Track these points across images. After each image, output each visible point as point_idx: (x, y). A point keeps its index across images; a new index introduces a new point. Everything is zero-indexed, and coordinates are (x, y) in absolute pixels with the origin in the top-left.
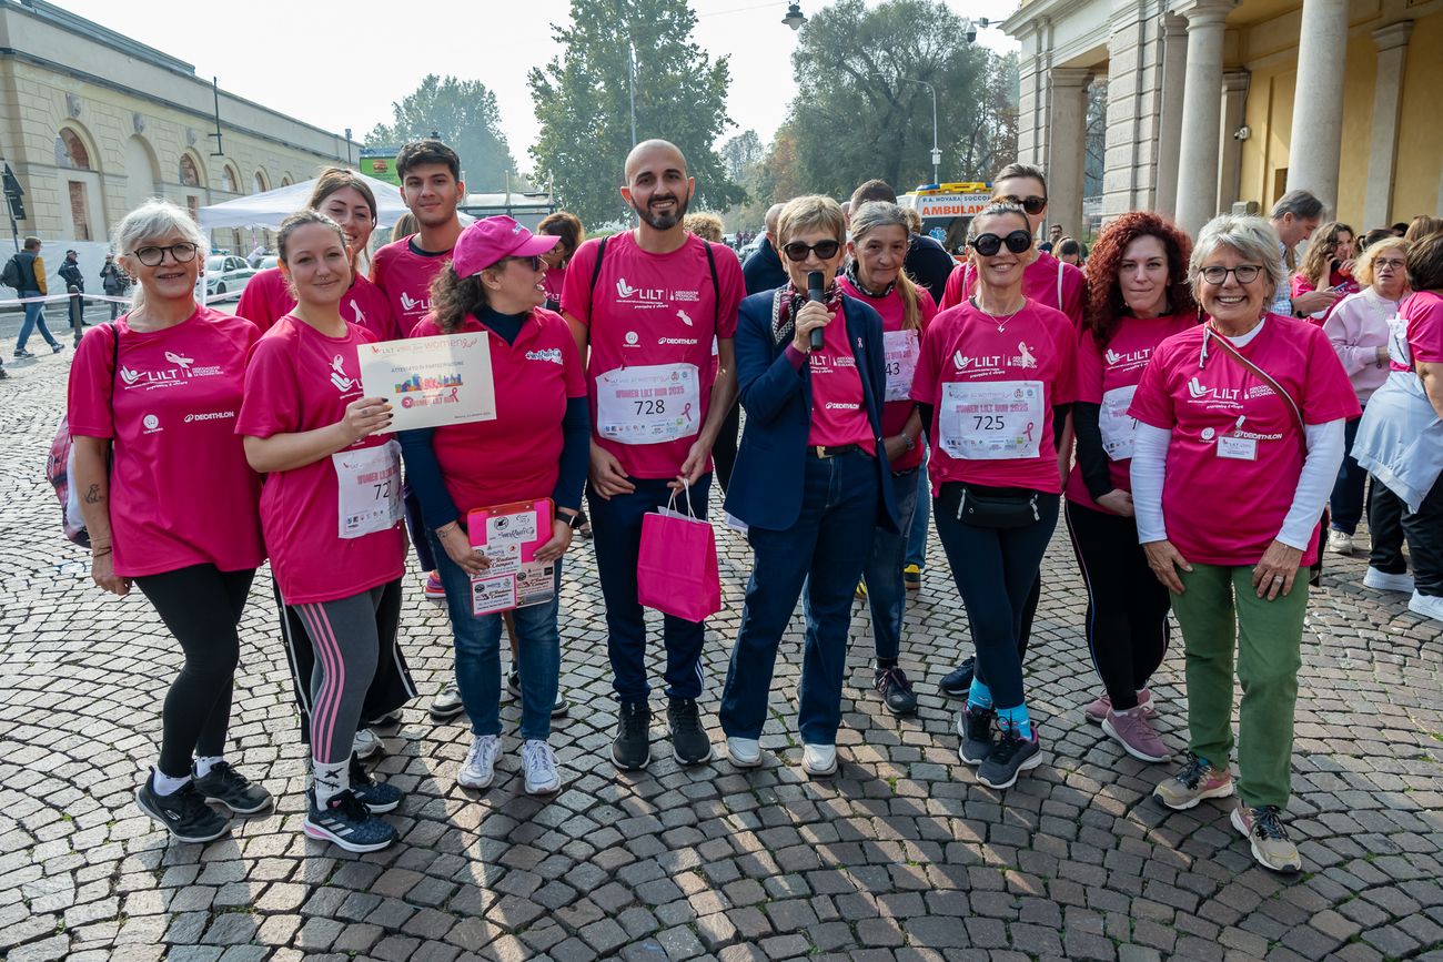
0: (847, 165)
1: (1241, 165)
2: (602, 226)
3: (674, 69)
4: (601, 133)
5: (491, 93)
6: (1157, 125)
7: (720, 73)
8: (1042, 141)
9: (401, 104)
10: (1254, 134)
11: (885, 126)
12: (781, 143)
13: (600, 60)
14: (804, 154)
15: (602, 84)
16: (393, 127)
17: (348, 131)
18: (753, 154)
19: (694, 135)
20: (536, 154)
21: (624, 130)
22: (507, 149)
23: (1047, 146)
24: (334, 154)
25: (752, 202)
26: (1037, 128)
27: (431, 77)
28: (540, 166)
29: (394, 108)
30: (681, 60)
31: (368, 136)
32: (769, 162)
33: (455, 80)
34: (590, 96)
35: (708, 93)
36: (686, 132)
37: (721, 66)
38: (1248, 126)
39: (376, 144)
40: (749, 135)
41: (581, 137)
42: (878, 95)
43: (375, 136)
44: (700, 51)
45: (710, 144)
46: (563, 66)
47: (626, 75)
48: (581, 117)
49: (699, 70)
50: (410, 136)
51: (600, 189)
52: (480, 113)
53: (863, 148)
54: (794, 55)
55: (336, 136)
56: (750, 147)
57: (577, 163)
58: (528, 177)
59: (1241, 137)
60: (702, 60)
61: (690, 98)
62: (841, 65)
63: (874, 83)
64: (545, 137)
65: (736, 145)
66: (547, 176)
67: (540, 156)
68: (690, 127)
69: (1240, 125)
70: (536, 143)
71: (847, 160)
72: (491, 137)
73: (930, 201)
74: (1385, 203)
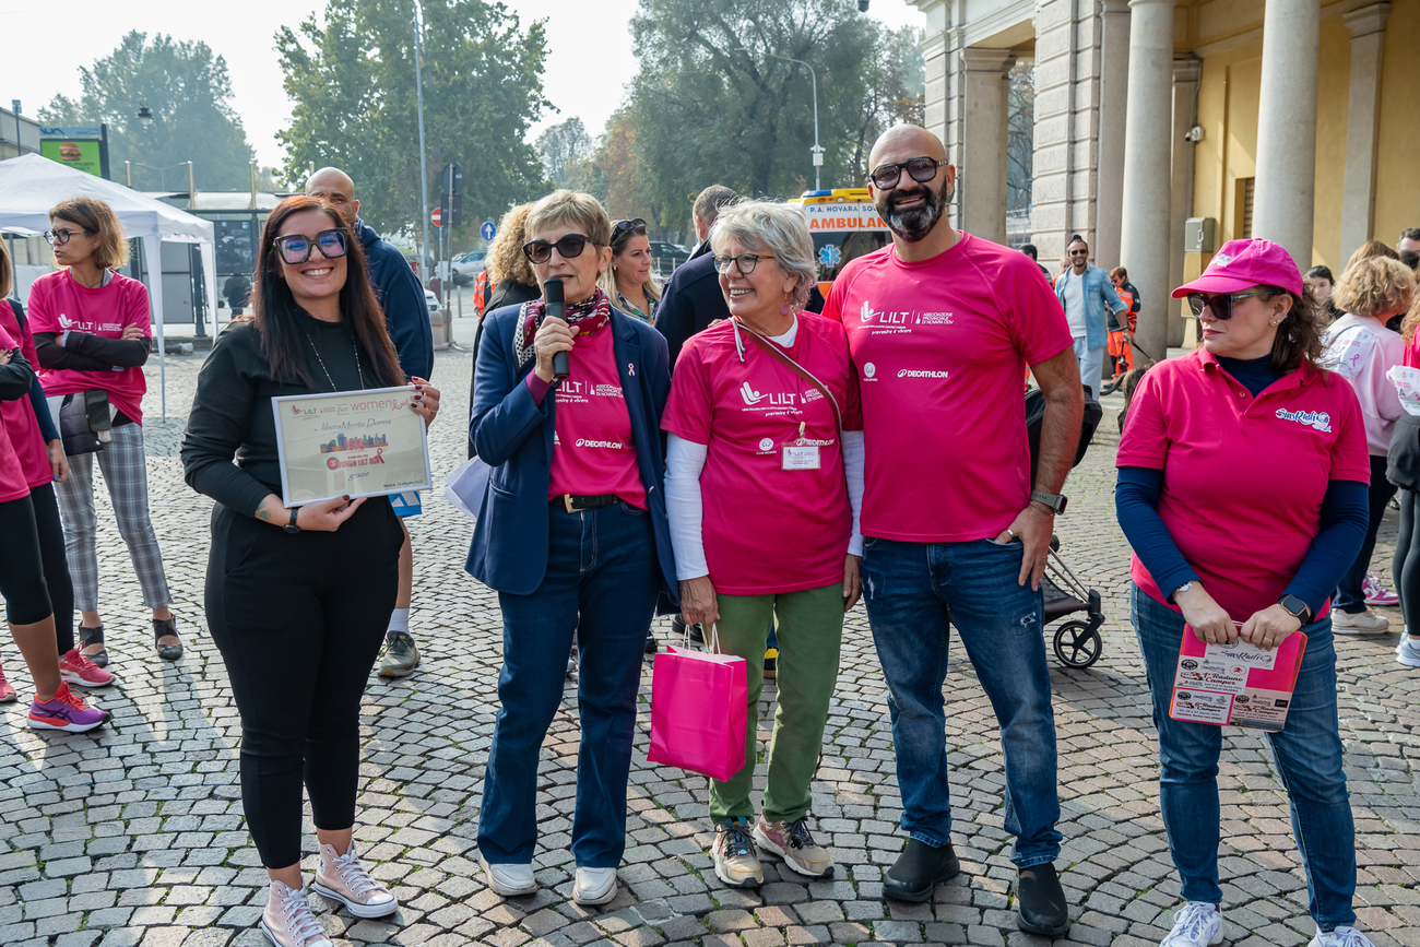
0: (703, 165)
1: (1194, 173)
3: (474, 34)
4: (375, 116)
5: (220, 58)
6: (1096, 121)
7: (536, 41)
9: (90, 69)
10: (1209, 135)
11: (751, 116)
12: (616, 135)
13: (372, 20)
14: (647, 149)
15: (376, 51)
16: (79, 101)
17: (16, 104)
18: (578, 148)
19: (501, 121)
20: (287, 140)
21: (407, 113)
22: (242, 135)
23: (960, 144)
27: (134, 34)
28: (291, 157)
29: (80, 74)
30: (483, 23)
31: (43, 111)
32: (600, 159)
33: (169, 39)
34: (362, 67)
35: (519, 68)
36: (491, 117)
37: (537, 32)
38: (1200, 126)
39: (53, 122)
40: (572, 123)
41: (349, 120)
42: (742, 76)
43: (53, 111)
44: (508, 12)
45: (523, 134)
46: (323, 25)
47: (410, 40)
48: (349, 94)
49: (507, 37)
50: (104, 113)
51: (375, 190)
52: (205, 85)
53: (724, 143)
54: (633, 21)
56: (574, 139)
57: (342, 154)
58: (275, 173)
59: (1194, 138)
60: (512, 24)
61: (495, 73)
62: (694, 37)
63: (736, 61)
64: (298, 119)
65: (555, 136)
66: (301, 171)
67: (291, 144)
68: (496, 111)
69: (1191, 124)
70: (287, 127)
71: (704, 159)
72: (220, 116)
73: (820, 210)
74: (1365, 221)
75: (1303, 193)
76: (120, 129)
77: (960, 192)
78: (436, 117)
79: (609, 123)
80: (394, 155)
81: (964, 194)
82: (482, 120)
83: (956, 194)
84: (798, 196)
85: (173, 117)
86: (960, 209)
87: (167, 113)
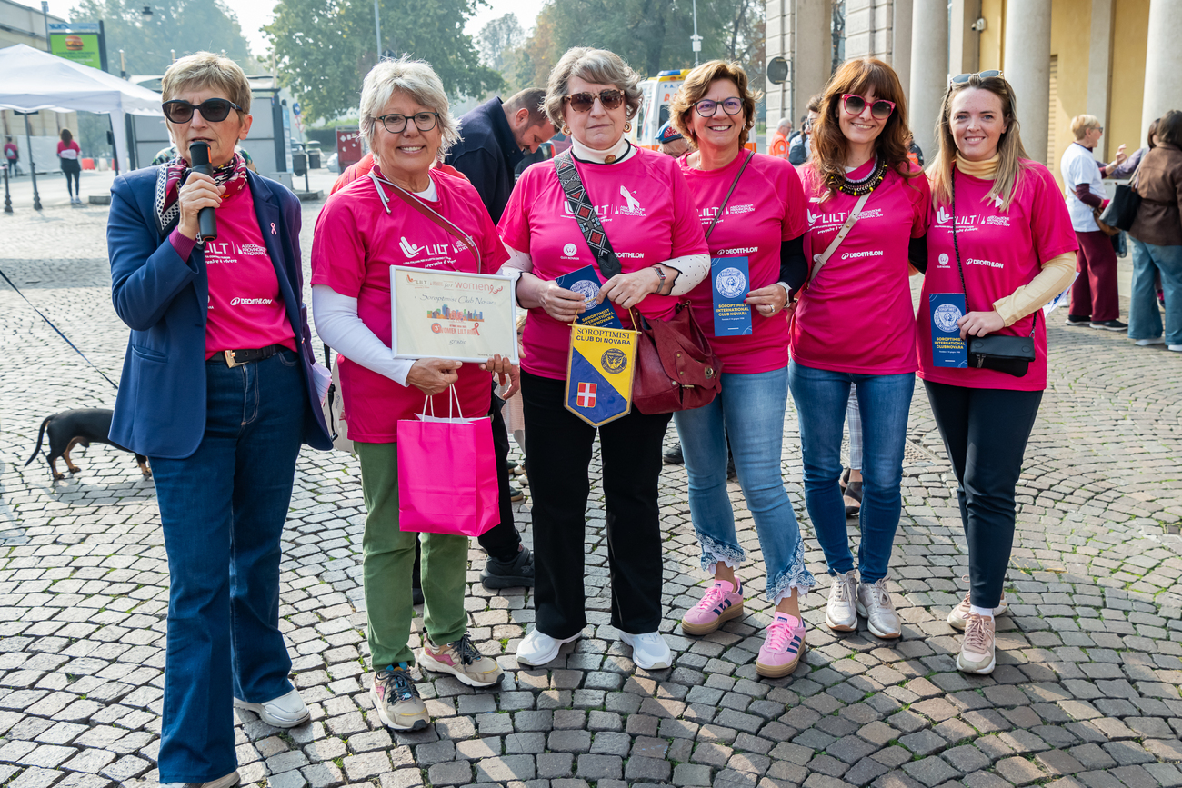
1: (979, 55)
2: (345, 113)
4: (342, 12)
6: (890, 14)
8: (788, 29)
10: (990, 25)
11: (645, 11)
12: (541, 27)
14: (562, 39)
18: (513, 37)
19: (445, 16)
20: (268, 33)
21: (367, 10)
22: (239, 28)
23: (793, 33)
24: (26, 28)
25: (509, 89)
26: (783, 16)
28: (274, 47)
32: (529, 47)
36: (436, 13)
38: (984, 18)
39: (82, 19)
40: (508, 19)
41: (319, 15)
43: (82, 10)
45: (462, 26)
50: (124, 11)
51: (342, 73)
53: (623, 33)
55: (30, 9)
56: (510, 30)
57: (316, 44)
58: (260, 60)
59: (978, 28)
64: (278, 15)
65: (495, 29)
66: (281, 58)
67: (272, 36)
68: (440, 8)
69: (977, 15)
70: (269, 22)
72: (219, 13)
73: (672, 86)
74: (1104, 93)
75: (1041, 71)
76: (138, 25)
77: (793, 71)
78: (391, 13)
79: (539, 17)
80: (357, 44)
81: (796, 73)
82: (428, 15)
83: (789, 74)
84: (655, 75)
85: (181, 14)
86: (793, 85)
87: (176, 11)
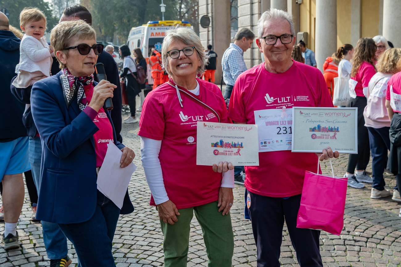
8: (210, 2)
23: (212, 4)
59: (299, 3)
71: (118, 9)
73: (154, 29)
81: (214, 23)
83: (211, 23)
84: (146, 24)
86: (212, 28)
